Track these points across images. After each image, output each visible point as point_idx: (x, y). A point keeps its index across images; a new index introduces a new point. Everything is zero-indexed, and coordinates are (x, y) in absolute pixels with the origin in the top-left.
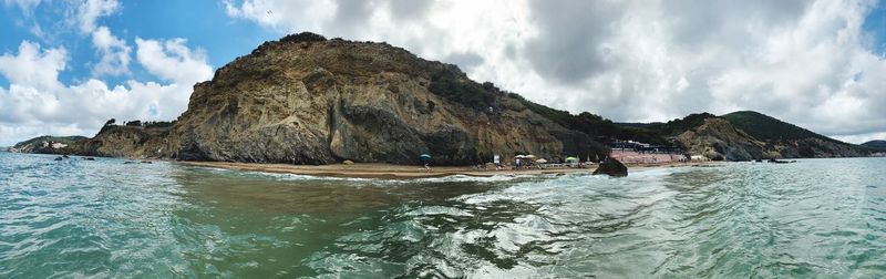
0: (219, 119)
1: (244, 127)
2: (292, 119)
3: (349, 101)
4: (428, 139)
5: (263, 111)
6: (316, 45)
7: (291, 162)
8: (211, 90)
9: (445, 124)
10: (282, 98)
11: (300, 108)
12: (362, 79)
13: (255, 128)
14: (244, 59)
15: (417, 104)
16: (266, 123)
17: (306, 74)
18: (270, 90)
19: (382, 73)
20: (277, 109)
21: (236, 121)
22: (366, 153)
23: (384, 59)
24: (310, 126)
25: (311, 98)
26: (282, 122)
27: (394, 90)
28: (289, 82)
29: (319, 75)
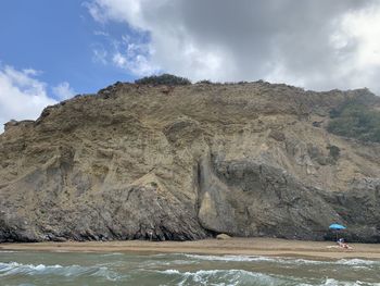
0: (44, 177)
1: (81, 190)
2: (149, 178)
3: (220, 154)
4: (336, 201)
5: (111, 167)
6: (179, 89)
7: (147, 237)
8: (33, 133)
9: (360, 177)
10: (136, 151)
11: (160, 164)
12: (236, 127)
13: (97, 190)
14: (87, 99)
15: (313, 153)
16: (112, 183)
17: (166, 123)
18: (121, 141)
19: (261, 117)
20: (129, 166)
21: (69, 180)
22: (247, 223)
23: (263, 101)
24: (173, 187)
25: (174, 152)
26: (136, 183)
27: (279, 138)
28: (145, 132)
29: (183, 125)
